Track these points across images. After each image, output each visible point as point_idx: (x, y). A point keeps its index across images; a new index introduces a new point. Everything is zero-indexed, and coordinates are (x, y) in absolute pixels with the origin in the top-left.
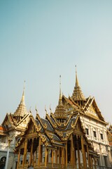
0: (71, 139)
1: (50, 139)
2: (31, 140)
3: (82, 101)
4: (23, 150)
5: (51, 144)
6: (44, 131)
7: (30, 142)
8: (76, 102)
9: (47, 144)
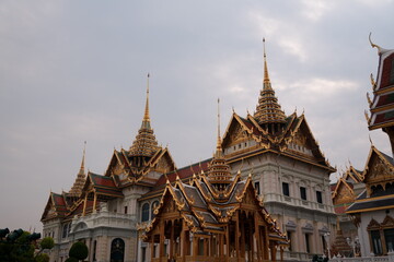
0: (236, 219)
1: (200, 222)
2: (170, 222)
3: (276, 124)
4: (157, 237)
5: (202, 229)
6: (189, 210)
7: (168, 225)
8: (263, 126)
9: (195, 230)
